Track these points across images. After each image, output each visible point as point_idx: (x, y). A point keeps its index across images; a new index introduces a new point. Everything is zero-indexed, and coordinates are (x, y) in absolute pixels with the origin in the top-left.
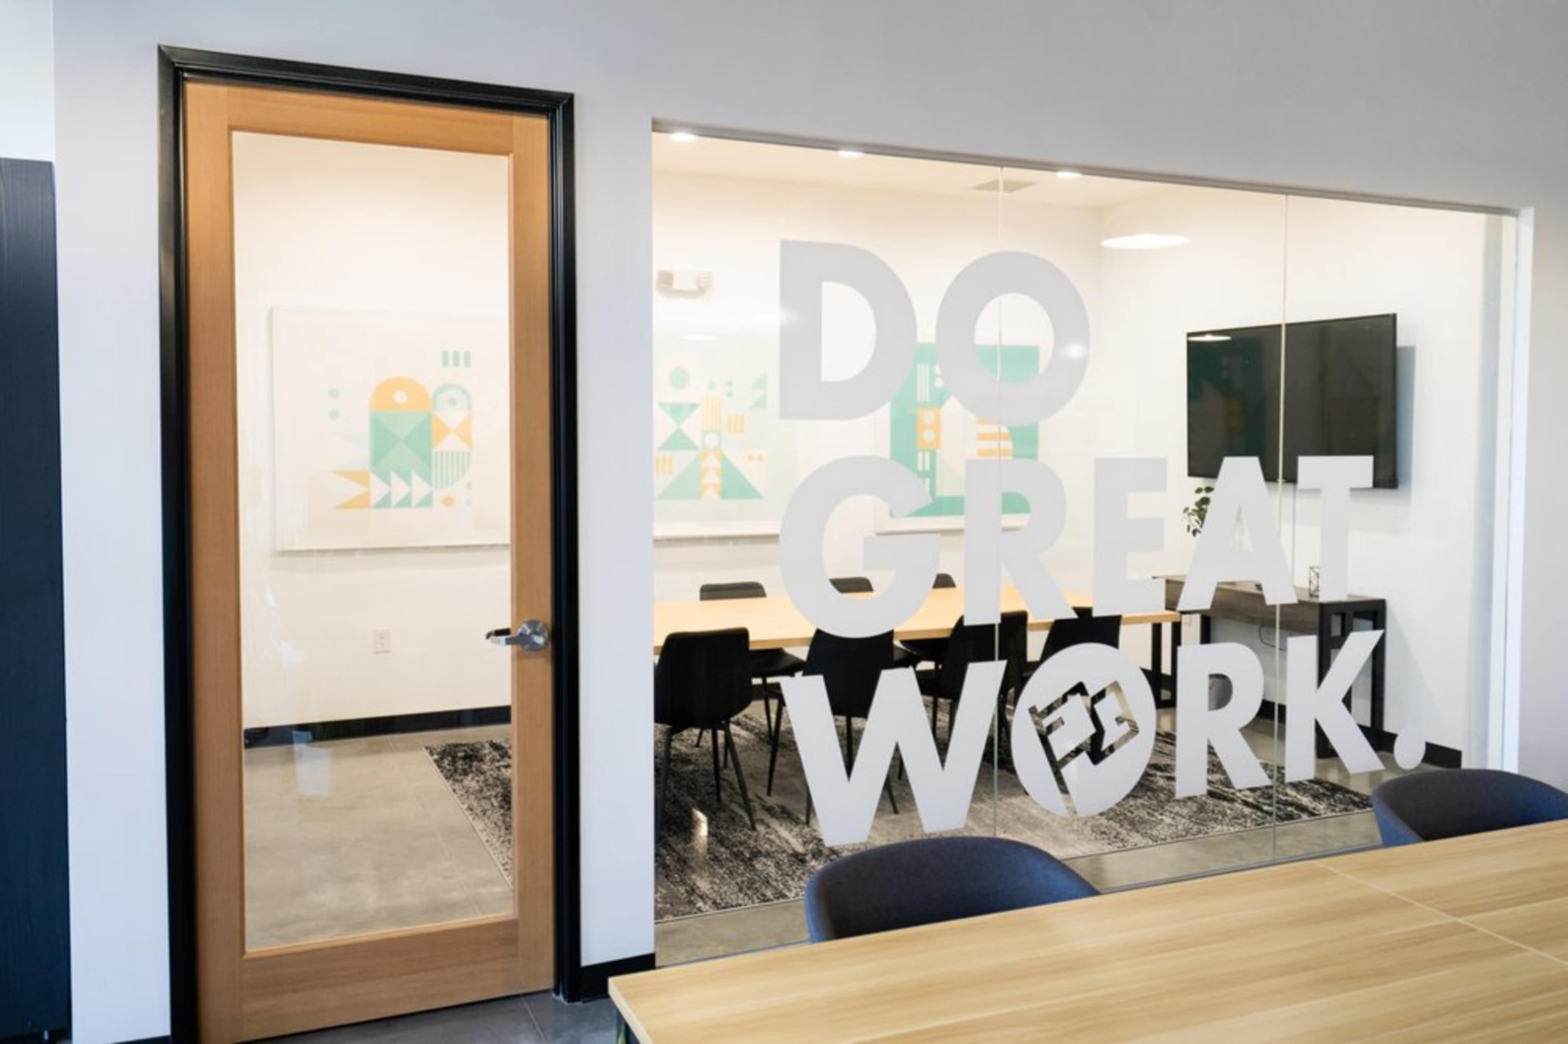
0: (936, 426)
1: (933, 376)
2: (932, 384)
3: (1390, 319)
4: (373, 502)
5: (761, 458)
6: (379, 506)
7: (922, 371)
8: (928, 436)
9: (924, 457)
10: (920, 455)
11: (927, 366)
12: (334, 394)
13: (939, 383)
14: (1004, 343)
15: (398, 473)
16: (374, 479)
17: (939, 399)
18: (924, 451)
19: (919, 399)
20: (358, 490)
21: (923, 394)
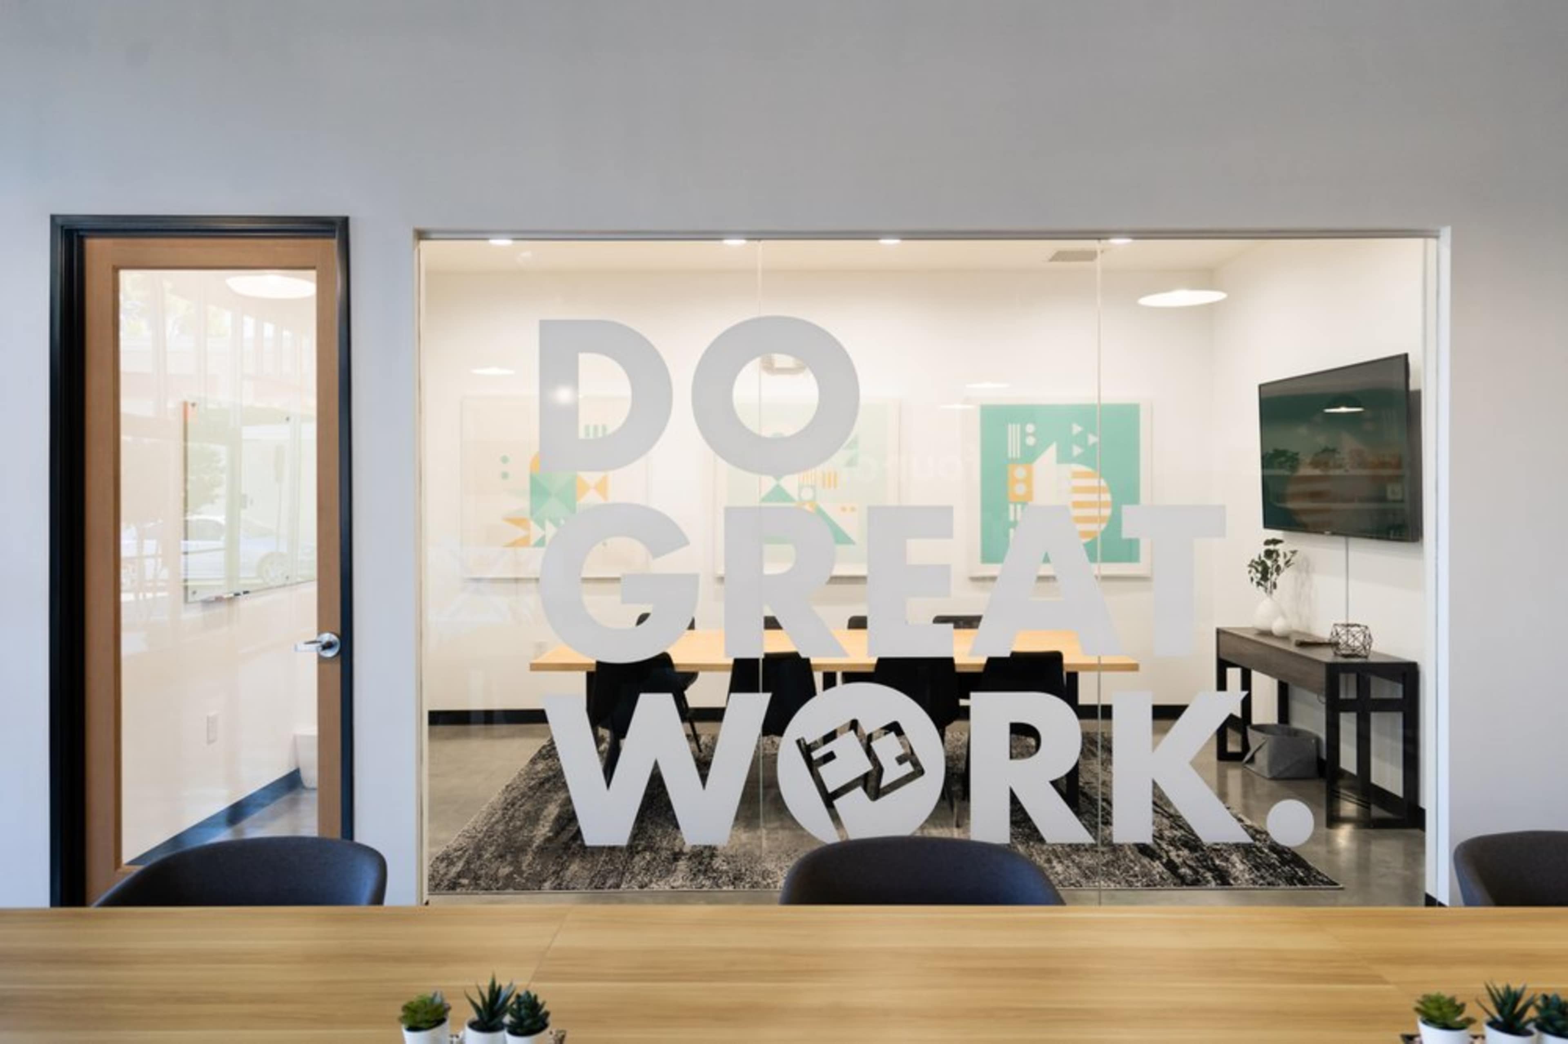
0: (1028, 481)
1: (1024, 434)
2: (1023, 444)
3: (1403, 360)
4: (532, 542)
5: (853, 509)
6: (537, 545)
7: (1013, 430)
8: (1020, 490)
9: (1015, 510)
10: (1011, 507)
11: (1019, 426)
12: (505, 460)
13: (1031, 441)
14: (1103, 402)
15: (551, 520)
16: (534, 526)
17: (1029, 455)
18: (1015, 504)
19: (1010, 455)
20: (521, 533)
21: (1014, 451)
